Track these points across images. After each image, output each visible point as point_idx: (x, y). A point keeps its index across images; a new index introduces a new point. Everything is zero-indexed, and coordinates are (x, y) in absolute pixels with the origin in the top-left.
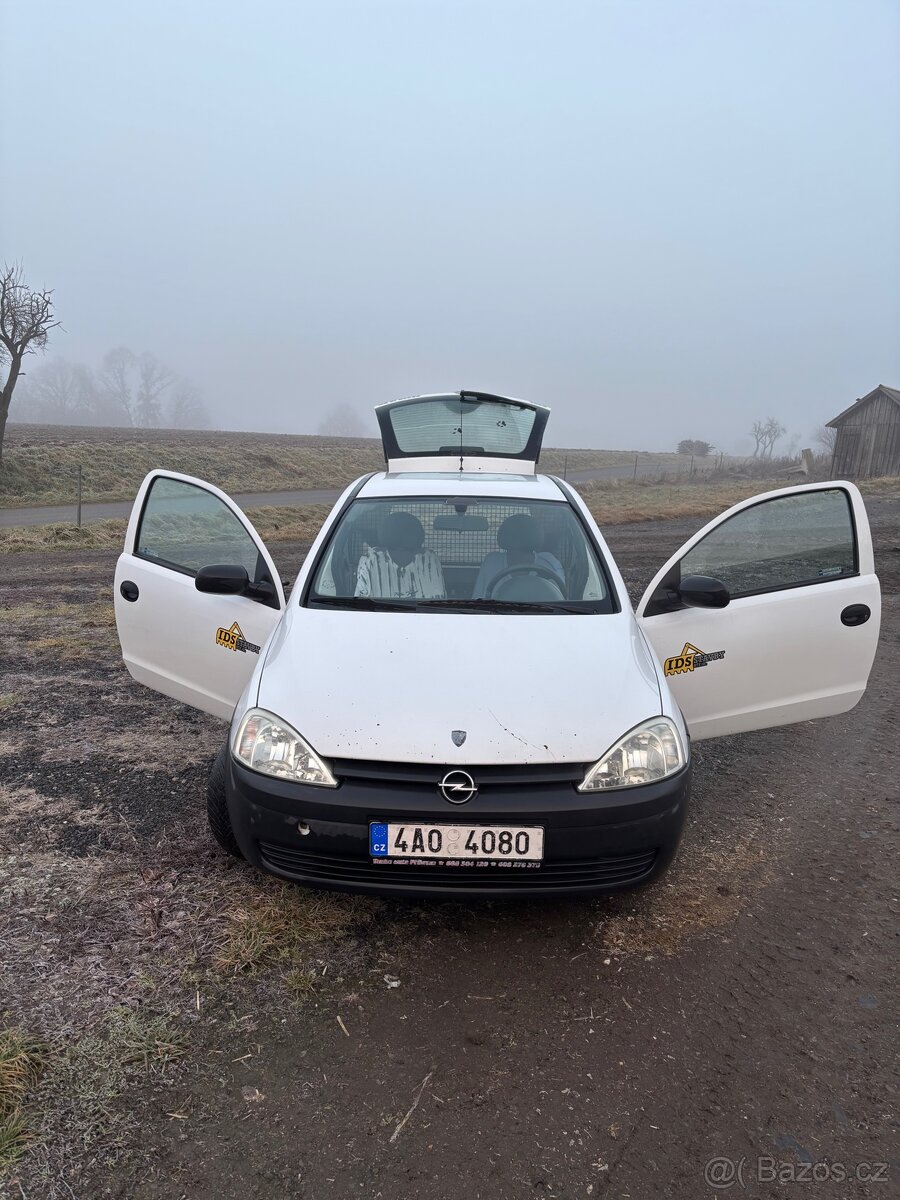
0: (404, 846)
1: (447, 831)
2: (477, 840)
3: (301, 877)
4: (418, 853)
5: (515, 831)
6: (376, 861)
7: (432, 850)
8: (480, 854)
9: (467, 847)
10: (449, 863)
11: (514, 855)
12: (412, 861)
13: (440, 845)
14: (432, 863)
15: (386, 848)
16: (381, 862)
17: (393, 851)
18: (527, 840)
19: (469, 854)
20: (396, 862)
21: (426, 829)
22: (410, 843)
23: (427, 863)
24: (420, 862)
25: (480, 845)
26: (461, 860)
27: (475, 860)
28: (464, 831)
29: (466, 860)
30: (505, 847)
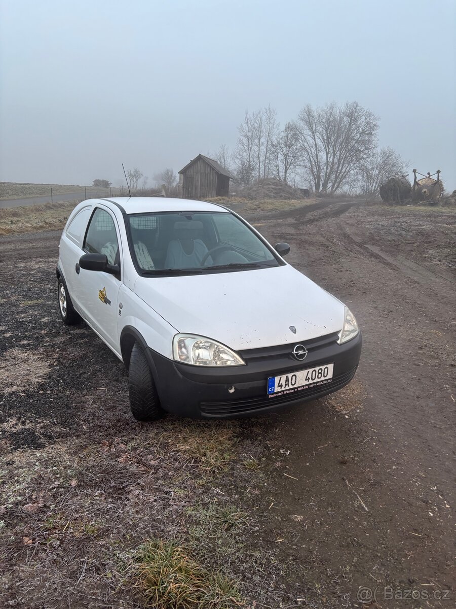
0: (281, 386)
1: (299, 374)
2: (310, 375)
3: (225, 415)
4: (287, 388)
5: (323, 367)
6: (270, 396)
7: (292, 385)
8: (311, 381)
9: (306, 379)
10: (299, 389)
11: (323, 378)
12: (285, 392)
13: (295, 381)
14: (292, 391)
15: (274, 389)
16: (272, 396)
17: (277, 389)
18: (328, 370)
19: (307, 383)
20: (278, 394)
21: (290, 375)
22: (284, 384)
23: (290, 391)
24: (288, 392)
25: (310, 378)
26: (303, 386)
27: (309, 385)
28: (305, 372)
29: (305, 385)
30: (320, 376)
